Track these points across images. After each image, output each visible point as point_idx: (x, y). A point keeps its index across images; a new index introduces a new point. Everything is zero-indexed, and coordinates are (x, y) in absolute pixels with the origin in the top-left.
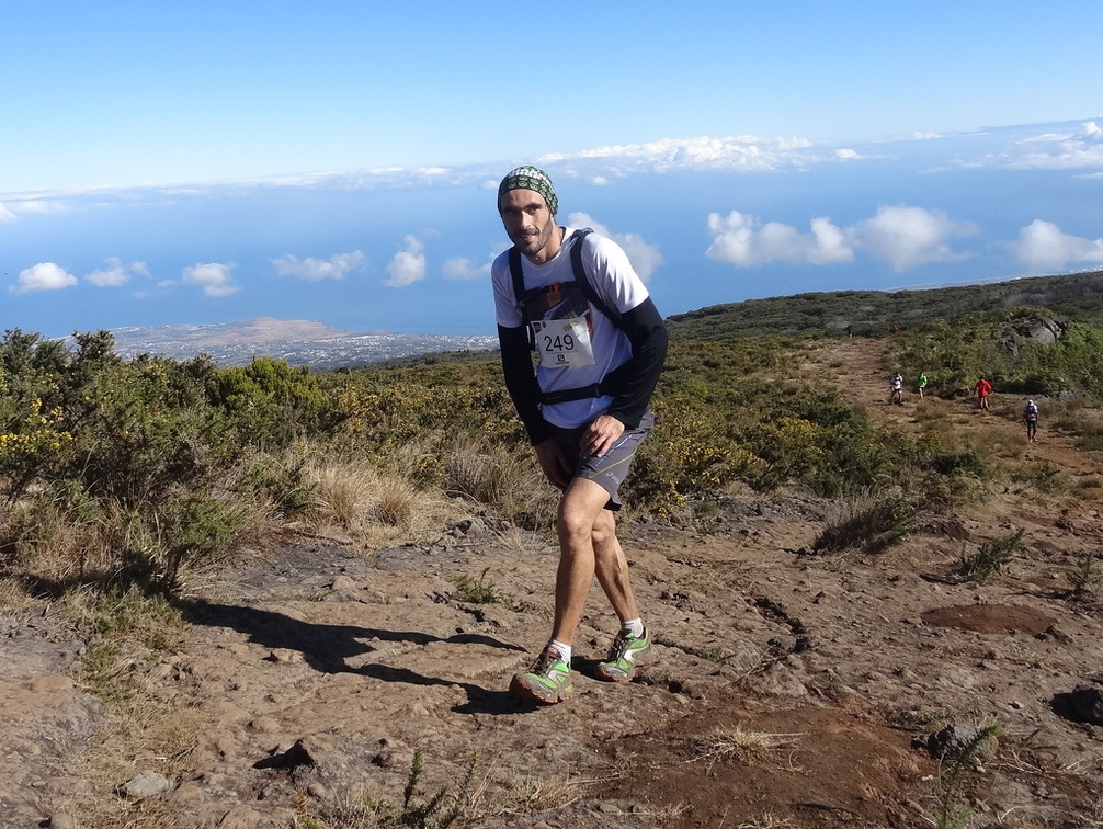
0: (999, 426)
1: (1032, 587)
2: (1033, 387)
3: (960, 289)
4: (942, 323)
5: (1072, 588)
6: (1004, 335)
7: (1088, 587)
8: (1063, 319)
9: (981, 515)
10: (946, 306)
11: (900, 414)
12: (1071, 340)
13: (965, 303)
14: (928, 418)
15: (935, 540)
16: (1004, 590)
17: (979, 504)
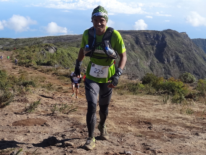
0: (40, 74)
1: (42, 113)
2: (48, 64)
3: (32, 38)
4: (27, 47)
5: (52, 113)
6: (42, 51)
7: (55, 112)
8: (56, 47)
9: (33, 97)
10: (28, 43)
11: (15, 72)
12: (58, 52)
13: (33, 42)
14: (22, 72)
15: (19, 104)
16: (35, 115)
17: (33, 94)
